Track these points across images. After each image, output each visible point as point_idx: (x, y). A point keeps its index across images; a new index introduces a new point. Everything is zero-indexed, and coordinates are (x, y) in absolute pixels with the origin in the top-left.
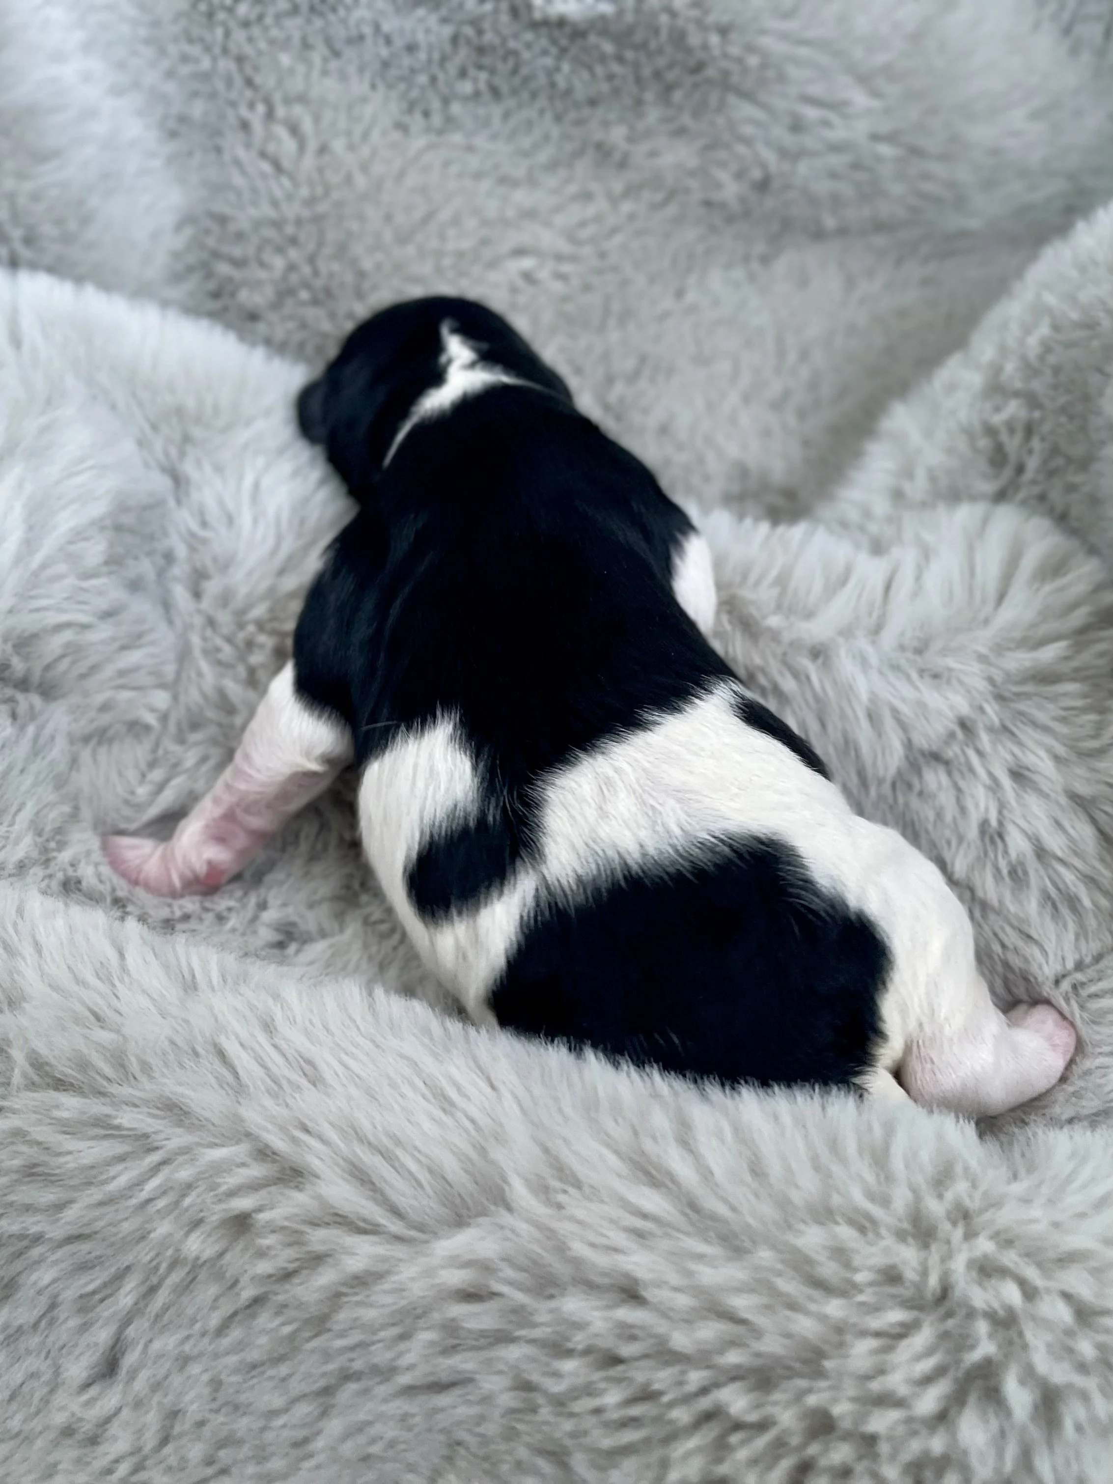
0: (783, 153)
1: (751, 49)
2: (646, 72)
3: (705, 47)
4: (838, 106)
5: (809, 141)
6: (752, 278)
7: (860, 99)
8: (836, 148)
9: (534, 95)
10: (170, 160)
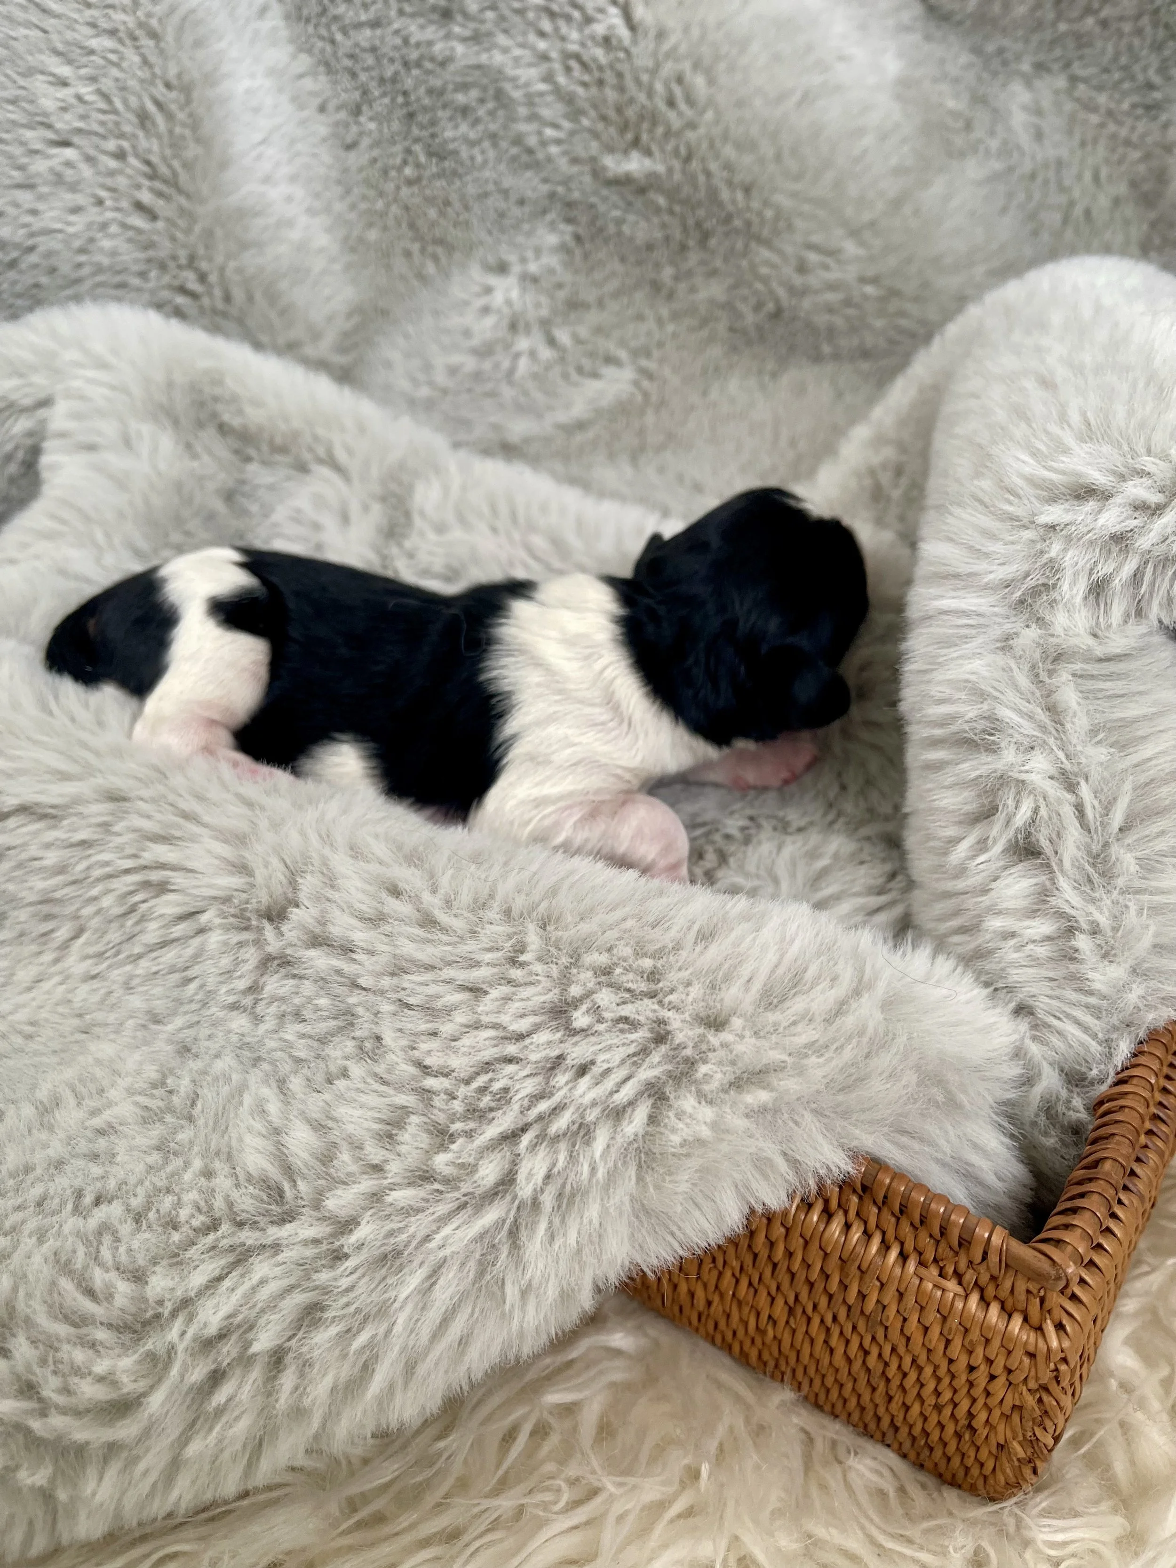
0: (792, 290)
1: (766, 203)
2: (691, 222)
3: (734, 202)
4: (833, 253)
5: (814, 280)
6: (763, 387)
7: (851, 248)
8: (832, 287)
9: (606, 241)
10: (348, 267)
